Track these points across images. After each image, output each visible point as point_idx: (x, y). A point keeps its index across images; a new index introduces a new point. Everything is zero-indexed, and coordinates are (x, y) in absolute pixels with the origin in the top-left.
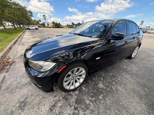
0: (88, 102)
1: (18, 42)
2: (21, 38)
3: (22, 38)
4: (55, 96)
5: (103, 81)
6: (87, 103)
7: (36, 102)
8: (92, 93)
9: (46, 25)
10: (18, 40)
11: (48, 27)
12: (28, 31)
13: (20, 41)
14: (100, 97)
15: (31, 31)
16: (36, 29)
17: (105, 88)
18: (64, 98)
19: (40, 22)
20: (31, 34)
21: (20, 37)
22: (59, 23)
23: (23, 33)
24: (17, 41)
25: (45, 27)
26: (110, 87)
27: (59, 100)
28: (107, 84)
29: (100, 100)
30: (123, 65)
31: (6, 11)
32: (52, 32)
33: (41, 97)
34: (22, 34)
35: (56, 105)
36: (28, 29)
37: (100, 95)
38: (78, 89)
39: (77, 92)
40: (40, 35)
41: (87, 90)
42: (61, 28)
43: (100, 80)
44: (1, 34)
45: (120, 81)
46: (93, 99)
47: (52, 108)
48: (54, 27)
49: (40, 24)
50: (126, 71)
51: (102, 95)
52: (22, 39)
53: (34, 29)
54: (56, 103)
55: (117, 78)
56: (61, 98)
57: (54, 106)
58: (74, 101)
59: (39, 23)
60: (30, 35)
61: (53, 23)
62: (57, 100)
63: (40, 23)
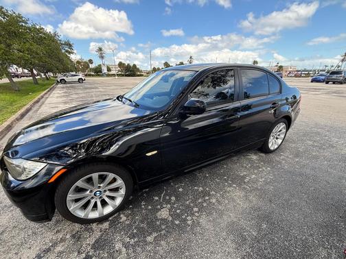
0: (118, 246)
1: (30, 113)
2: (39, 104)
3: (43, 103)
4: (58, 232)
5: (174, 204)
6: (117, 248)
7: (17, 241)
8: (136, 228)
9: (105, 70)
10: (31, 109)
11: (108, 75)
12: (61, 85)
13: (34, 112)
14: (149, 239)
15: (67, 87)
16: (80, 80)
17: (170, 219)
18: (73, 236)
19: (90, 65)
20: (66, 93)
21: (37, 102)
22: (135, 66)
23: (49, 91)
24: (28, 111)
25: (102, 76)
26: (184, 217)
27: (62, 240)
28: (178, 211)
29: (146, 243)
30: (243, 167)
31: (16, 46)
32: (112, 88)
33: (30, 232)
34: (46, 94)
35: (52, 248)
36: (63, 81)
37: (150, 234)
38: (111, 218)
39: (106, 225)
40: (84, 95)
41: (128, 222)
42: (138, 76)
43: (168, 202)
44: (3, 96)
45: (214, 204)
46: (132, 241)
47: (42, 255)
48: (123, 75)
49: (91, 69)
50: (240, 181)
51: (155, 235)
52: (41, 106)
53: (74, 82)
54: (55, 245)
55: (209, 199)
56: (68, 236)
57: (48, 251)
58: (91, 243)
59: (88, 67)
60: (61, 97)
61: (121, 64)
62: (59, 240)
63: (92, 66)
